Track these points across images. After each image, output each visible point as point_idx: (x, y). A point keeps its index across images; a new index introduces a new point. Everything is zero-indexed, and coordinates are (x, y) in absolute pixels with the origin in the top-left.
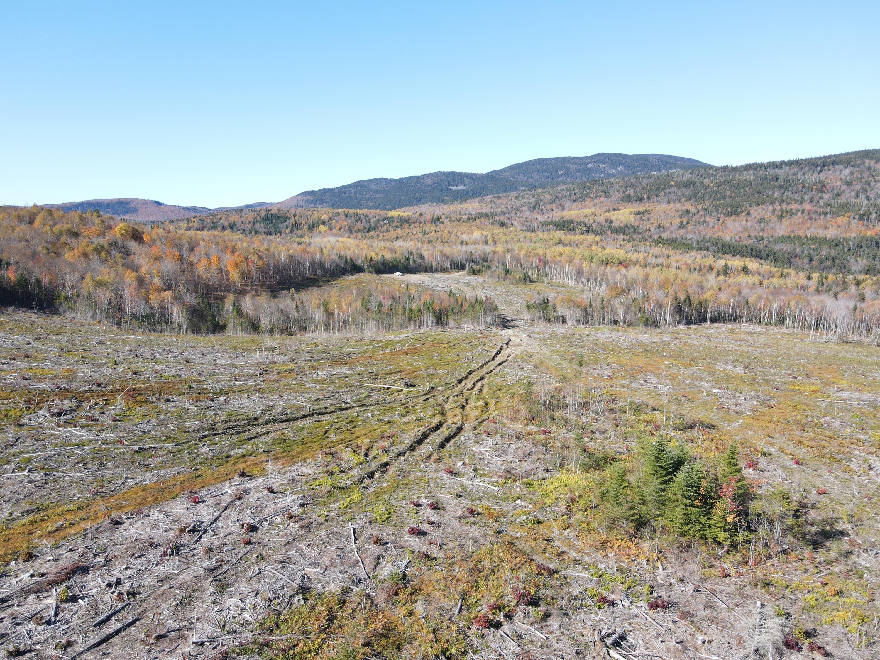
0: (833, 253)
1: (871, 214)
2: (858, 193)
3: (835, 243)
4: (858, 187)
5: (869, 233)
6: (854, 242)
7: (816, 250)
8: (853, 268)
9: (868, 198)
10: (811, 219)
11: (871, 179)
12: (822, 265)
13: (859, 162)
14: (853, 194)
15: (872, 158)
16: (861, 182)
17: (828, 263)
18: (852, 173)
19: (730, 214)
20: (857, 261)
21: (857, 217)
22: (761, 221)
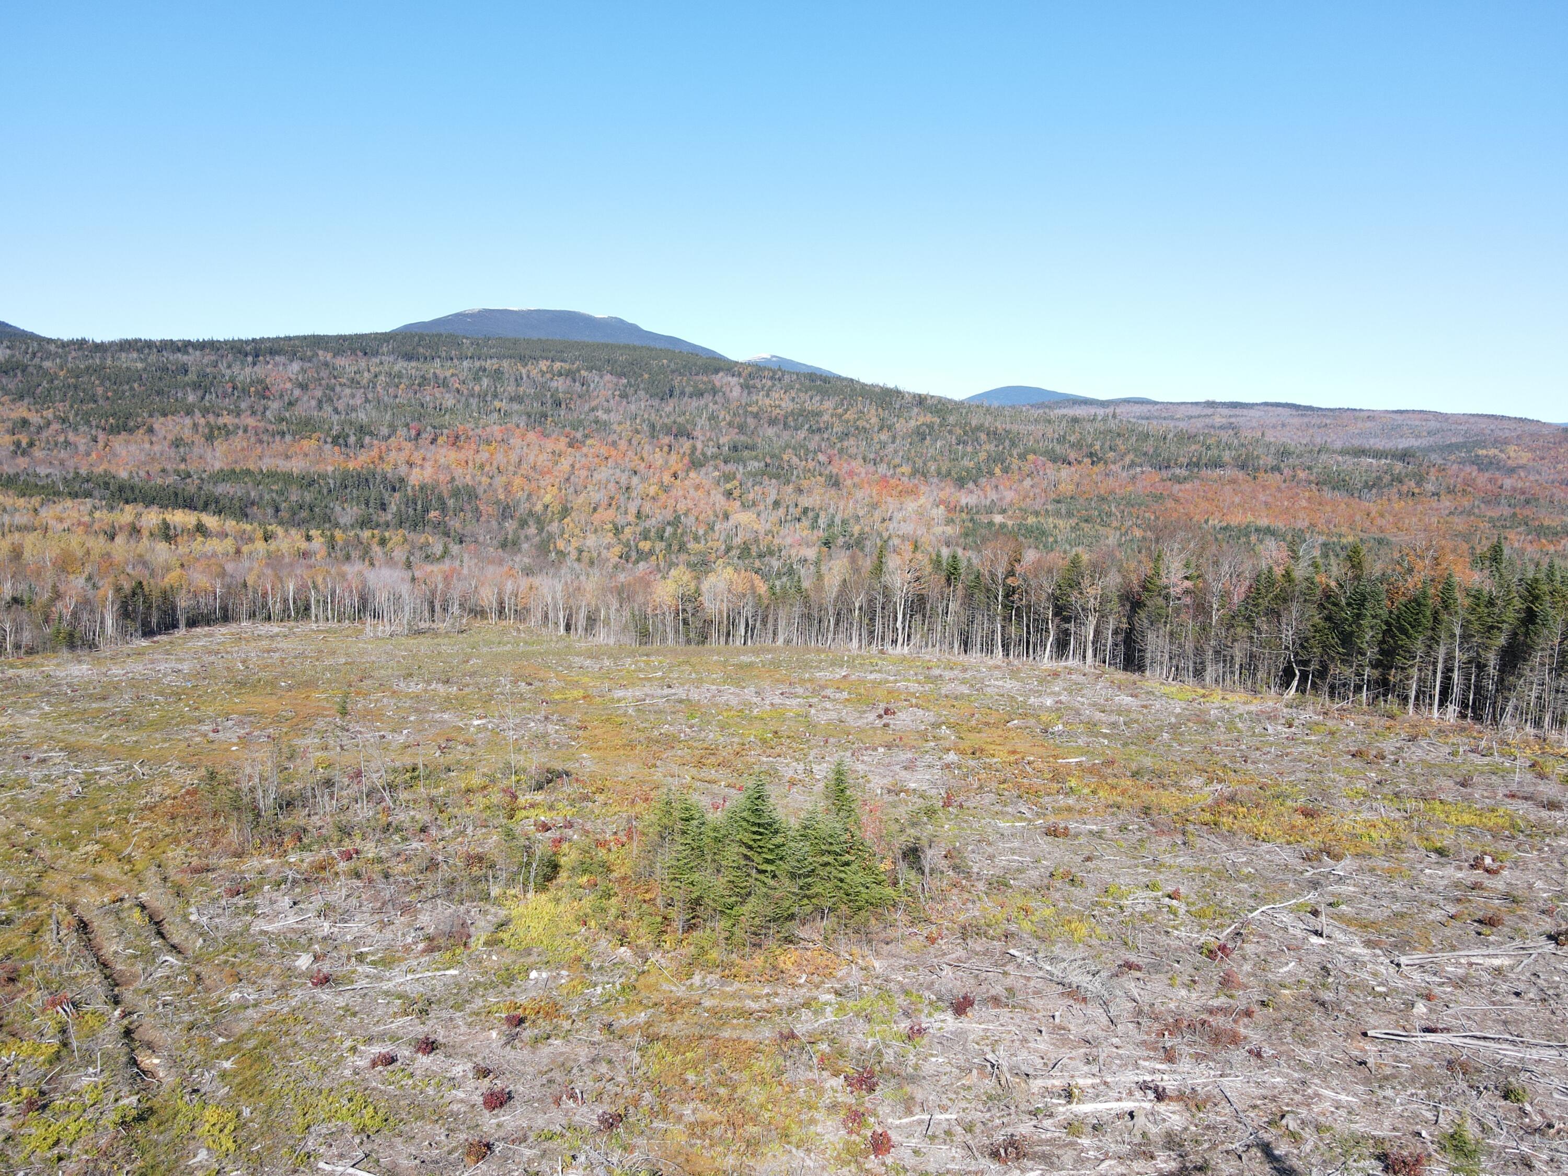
0: (308, 497)
1: (348, 436)
2: (320, 402)
3: (308, 482)
4: (319, 393)
5: (351, 466)
6: (334, 479)
7: (281, 493)
8: (342, 521)
9: (336, 411)
10: (261, 442)
11: (333, 381)
12: (296, 517)
13: (309, 353)
14: (314, 403)
15: (326, 349)
16: (320, 385)
17: (304, 514)
18: (303, 371)
19: (115, 430)
20: (343, 509)
21: (329, 440)
22: (177, 443)
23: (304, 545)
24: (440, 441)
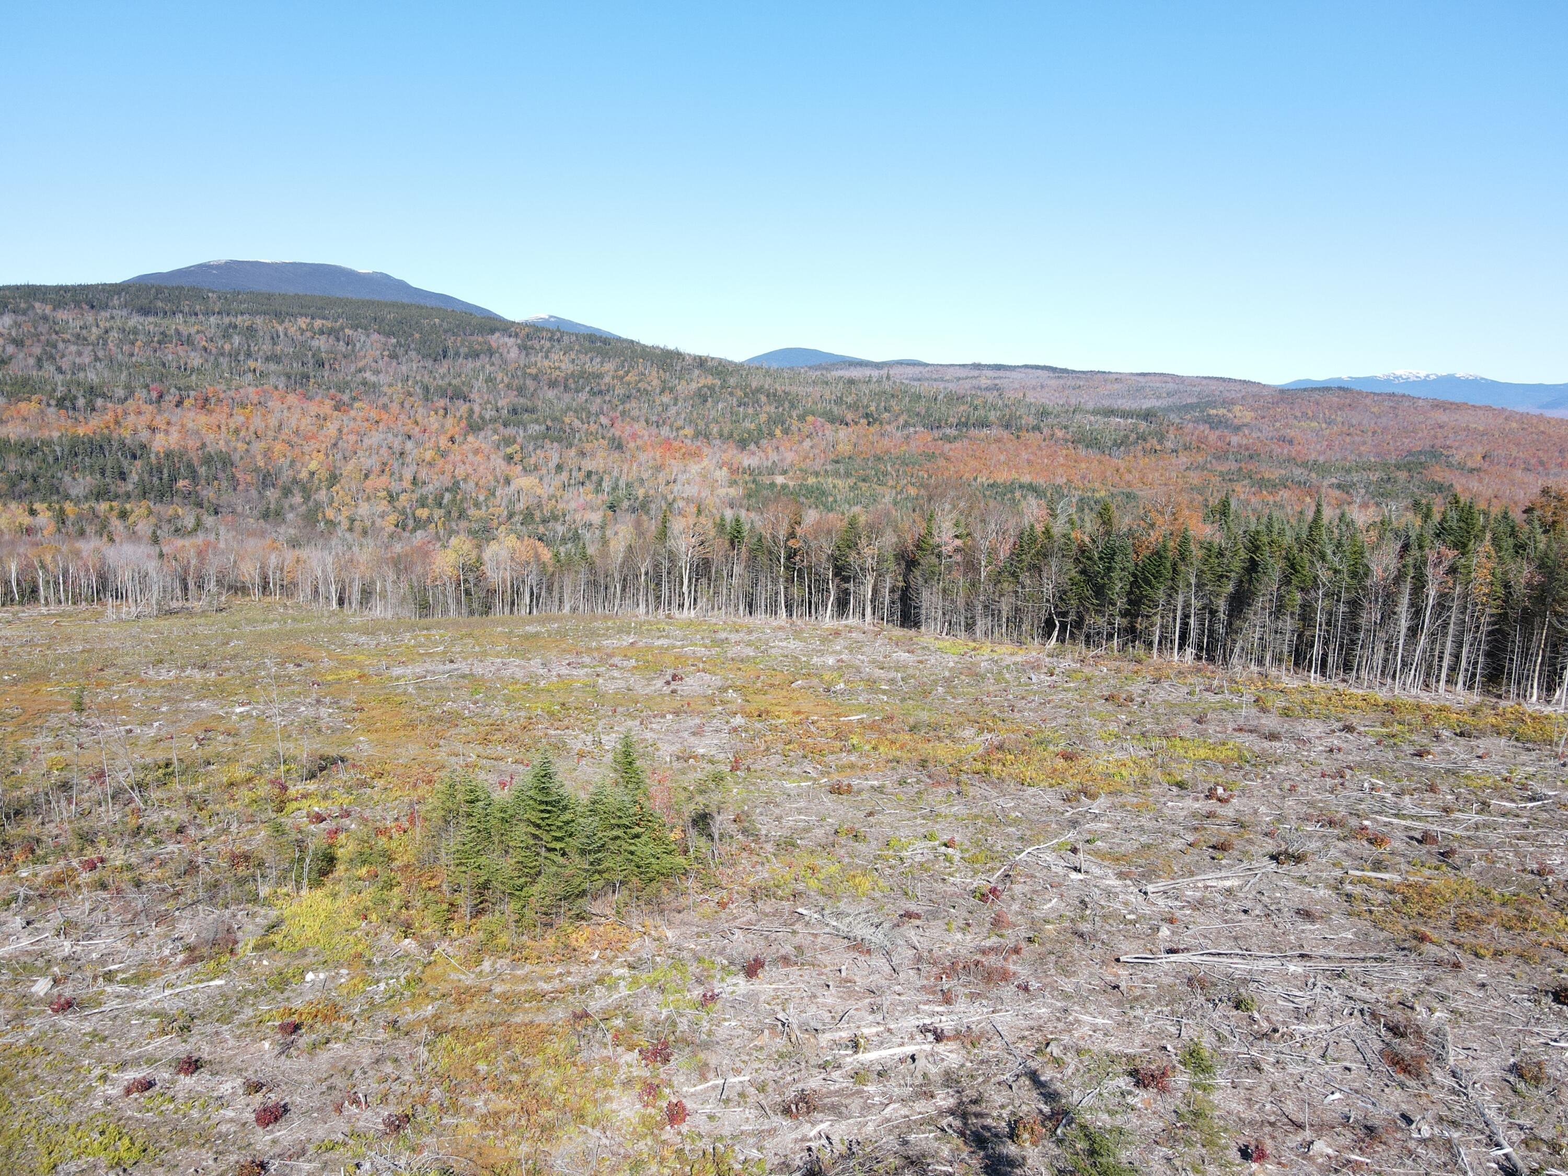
0: (30, 466)
1: (75, 398)
2: (39, 360)
3: (28, 449)
4: (37, 350)
5: (81, 431)
6: (61, 445)
8: (73, 492)
9: (60, 370)
11: (54, 337)
12: (17, 490)
13: (23, 305)
14: (31, 361)
15: (44, 301)
16: (39, 341)
17: (26, 485)
18: (17, 325)
20: (74, 479)
21: (53, 402)
23: (27, 520)
24: (186, 403)
